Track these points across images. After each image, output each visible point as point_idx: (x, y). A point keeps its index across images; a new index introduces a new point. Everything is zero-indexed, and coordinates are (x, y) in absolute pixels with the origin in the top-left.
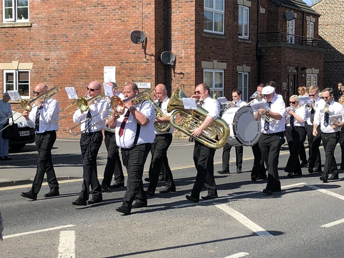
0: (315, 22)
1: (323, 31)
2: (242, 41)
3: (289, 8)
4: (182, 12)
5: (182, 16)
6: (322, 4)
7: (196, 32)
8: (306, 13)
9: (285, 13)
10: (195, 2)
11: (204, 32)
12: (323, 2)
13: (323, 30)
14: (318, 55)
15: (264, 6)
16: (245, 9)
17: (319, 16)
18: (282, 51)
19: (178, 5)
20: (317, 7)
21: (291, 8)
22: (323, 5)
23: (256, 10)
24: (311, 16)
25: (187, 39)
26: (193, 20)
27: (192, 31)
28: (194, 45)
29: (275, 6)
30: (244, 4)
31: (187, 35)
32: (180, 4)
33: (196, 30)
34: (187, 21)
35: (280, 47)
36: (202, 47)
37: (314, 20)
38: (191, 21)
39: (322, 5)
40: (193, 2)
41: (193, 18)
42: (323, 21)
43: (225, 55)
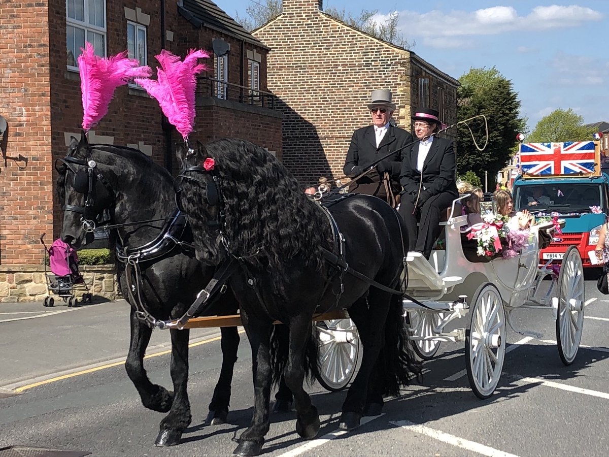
0: (260, 62)
1: (273, 81)
2: (136, 93)
3: (218, 32)
4: (19, 27)
5: (20, 35)
6: (270, 28)
7: (51, 70)
8: (246, 43)
9: (210, 41)
10: (47, 5)
11: (68, 71)
12: (271, 25)
13: (273, 78)
14: (274, 124)
15: (170, 27)
16: (139, 29)
17: (267, 50)
18: (214, 114)
19: (9, 12)
20: (260, 34)
21: (221, 34)
22: (272, 31)
23: (160, 34)
24: (255, 51)
25: (33, 85)
26: (45, 43)
27: (43, 68)
28: (49, 98)
29: (192, 28)
30: (137, 20)
31: (33, 75)
32: (15, 9)
33: (51, 65)
34: (30, 46)
35: (210, 107)
36: (65, 101)
37: (259, 57)
38: (41, 45)
39: (269, 31)
40: (43, 5)
41: (46, 39)
42: (272, 62)
43: (110, 121)
